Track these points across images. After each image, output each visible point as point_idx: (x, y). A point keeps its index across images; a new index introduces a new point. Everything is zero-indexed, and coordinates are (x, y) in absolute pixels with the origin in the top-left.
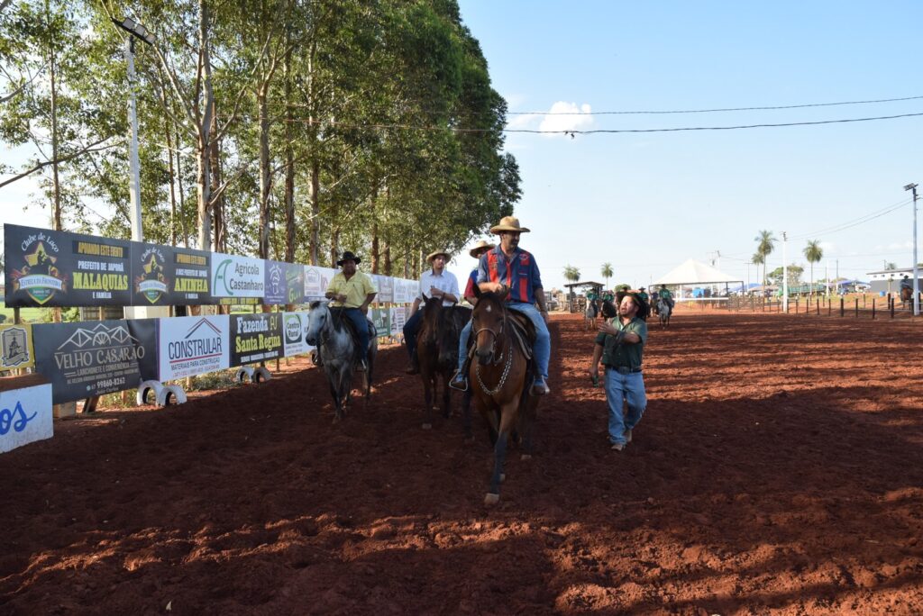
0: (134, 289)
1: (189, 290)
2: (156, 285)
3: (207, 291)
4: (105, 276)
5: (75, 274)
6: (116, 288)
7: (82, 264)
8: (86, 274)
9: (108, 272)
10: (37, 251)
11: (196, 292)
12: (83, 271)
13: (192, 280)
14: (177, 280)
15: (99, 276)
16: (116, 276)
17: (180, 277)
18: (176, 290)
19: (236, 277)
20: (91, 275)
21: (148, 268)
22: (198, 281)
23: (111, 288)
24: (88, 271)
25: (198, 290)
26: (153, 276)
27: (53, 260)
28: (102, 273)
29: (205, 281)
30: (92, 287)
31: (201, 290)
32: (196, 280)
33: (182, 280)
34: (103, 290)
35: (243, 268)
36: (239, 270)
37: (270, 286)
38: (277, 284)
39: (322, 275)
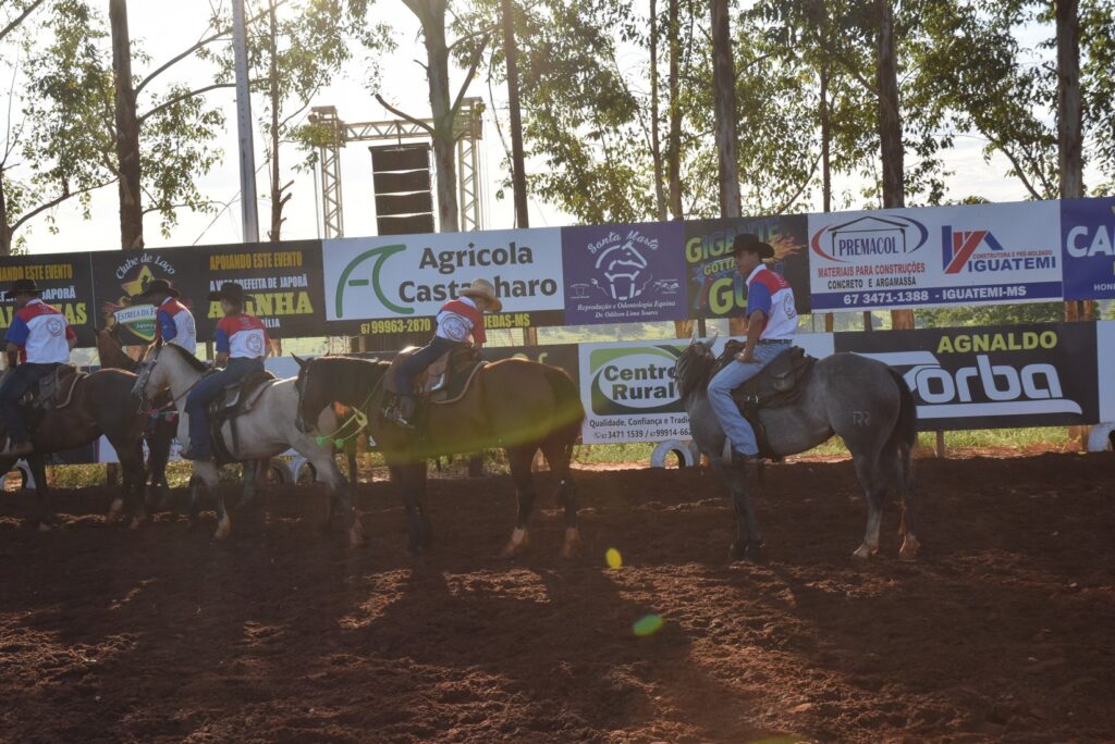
3: (309, 310)
11: (273, 317)
19: (431, 277)
22: (279, 296)
25: (280, 311)
29: (303, 296)
31: (290, 311)
32: (269, 296)
35: (455, 256)
36: (439, 262)
37: (596, 282)
38: (633, 277)
39: (946, 230)
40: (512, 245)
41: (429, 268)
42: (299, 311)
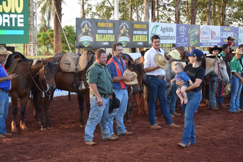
0: (117, 40)
1: (139, 41)
2: (125, 39)
3: (147, 41)
4: (106, 35)
5: (96, 35)
6: (110, 41)
7: (99, 31)
8: (100, 35)
9: (107, 34)
10: (85, 27)
11: (142, 42)
12: (99, 34)
13: (140, 36)
14: (134, 36)
15: (104, 35)
16: (110, 35)
17: (135, 35)
18: (133, 41)
20: (102, 35)
21: (122, 32)
22: (143, 36)
23: (109, 40)
24: (101, 34)
25: (143, 41)
26: (124, 35)
27: (90, 30)
28: (105, 34)
30: (102, 40)
31: (144, 41)
33: (136, 36)
34: (105, 41)
35: (165, 29)
36: (163, 30)
37: (179, 37)
38: (183, 36)
39: (212, 30)
40: (171, 27)
41: (162, 31)
42: (145, 41)
